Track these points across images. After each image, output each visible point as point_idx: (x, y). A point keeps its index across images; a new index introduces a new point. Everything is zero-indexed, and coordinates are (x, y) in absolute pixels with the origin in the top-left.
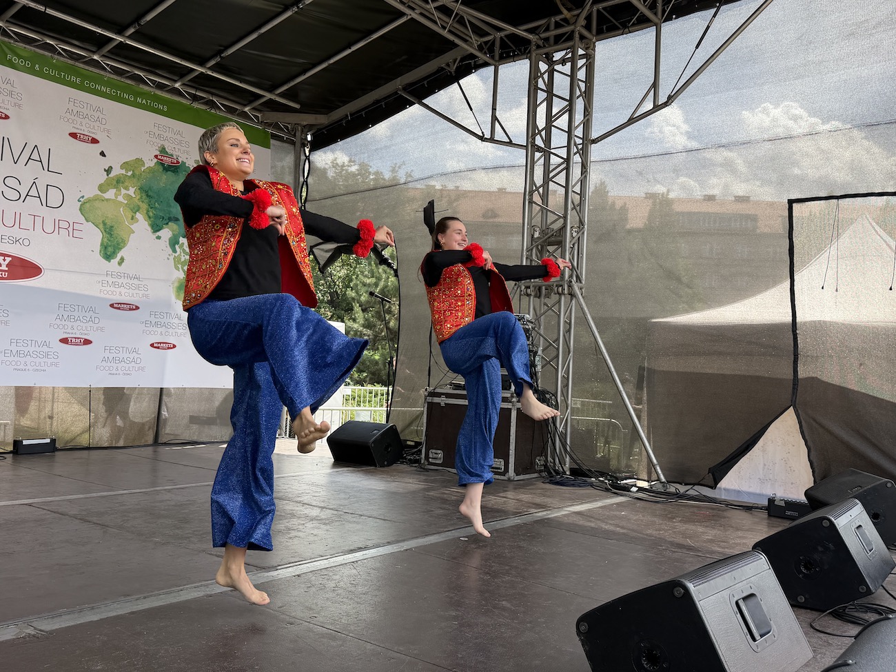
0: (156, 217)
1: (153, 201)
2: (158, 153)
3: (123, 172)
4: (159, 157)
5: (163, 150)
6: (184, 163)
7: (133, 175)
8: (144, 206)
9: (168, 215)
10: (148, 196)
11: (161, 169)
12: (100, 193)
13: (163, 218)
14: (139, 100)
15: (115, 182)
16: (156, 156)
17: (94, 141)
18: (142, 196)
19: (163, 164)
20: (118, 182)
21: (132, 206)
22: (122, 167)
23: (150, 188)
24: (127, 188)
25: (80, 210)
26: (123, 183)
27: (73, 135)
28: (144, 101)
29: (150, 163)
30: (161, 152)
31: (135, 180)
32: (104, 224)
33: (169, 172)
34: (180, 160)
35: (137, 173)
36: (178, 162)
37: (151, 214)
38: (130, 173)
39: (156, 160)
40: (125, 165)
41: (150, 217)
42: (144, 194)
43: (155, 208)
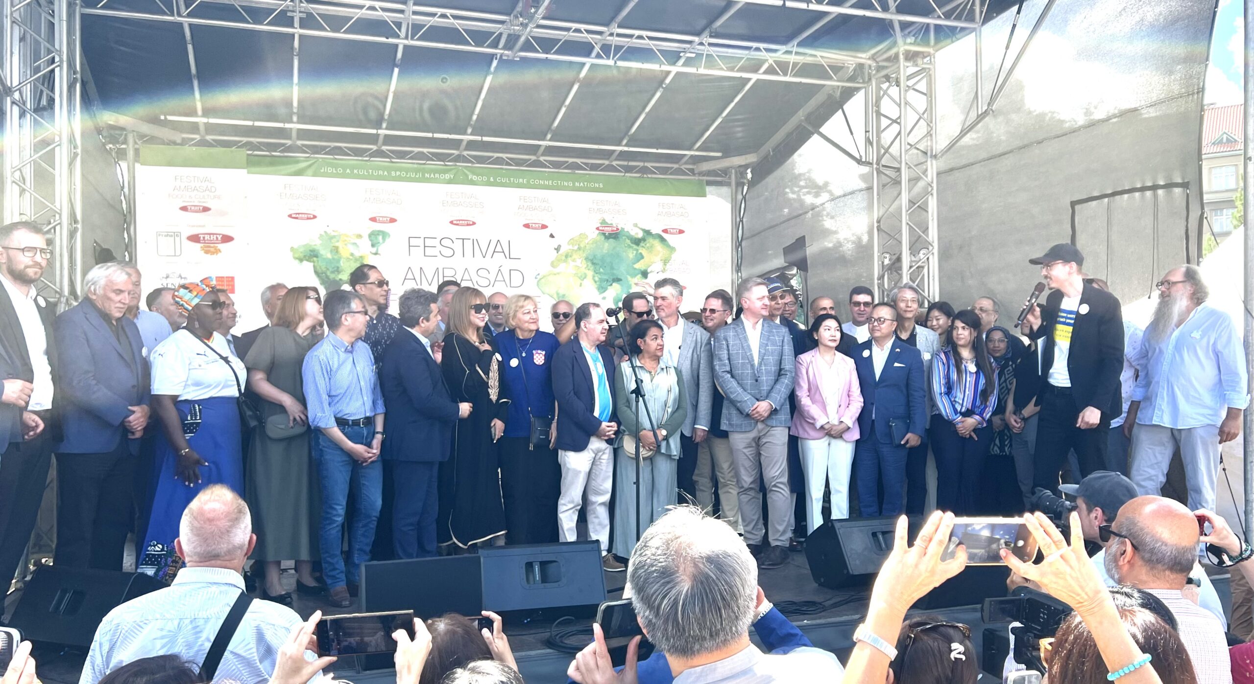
0: (601, 280)
1: (598, 267)
2: (599, 225)
3: (571, 247)
4: (601, 228)
5: (604, 222)
6: (623, 229)
7: (579, 249)
8: (590, 273)
9: (612, 277)
10: (593, 264)
11: (603, 238)
12: (552, 268)
13: (607, 281)
14: (577, 184)
15: (564, 258)
16: (598, 229)
17: (544, 227)
18: (588, 265)
19: (604, 234)
20: (566, 256)
21: (579, 275)
22: (568, 244)
23: (595, 256)
24: (574, 261)
25: (538, 285)
26: (571, 256)
27: (527, 226)
28: (582, 184)
29: (593, 235)
30: (601, 223)
31: (581, 252)
32: (558, 294)
33: (611, 240)
34: (619, 227)
35: (582, 245)
36: (618, 229)
37: (597, 279)
38: (576, 248)
39: (598, 232)
40: (571, 241)
41: (596, 282)
42: (590, 264)
43: (600, 273)
